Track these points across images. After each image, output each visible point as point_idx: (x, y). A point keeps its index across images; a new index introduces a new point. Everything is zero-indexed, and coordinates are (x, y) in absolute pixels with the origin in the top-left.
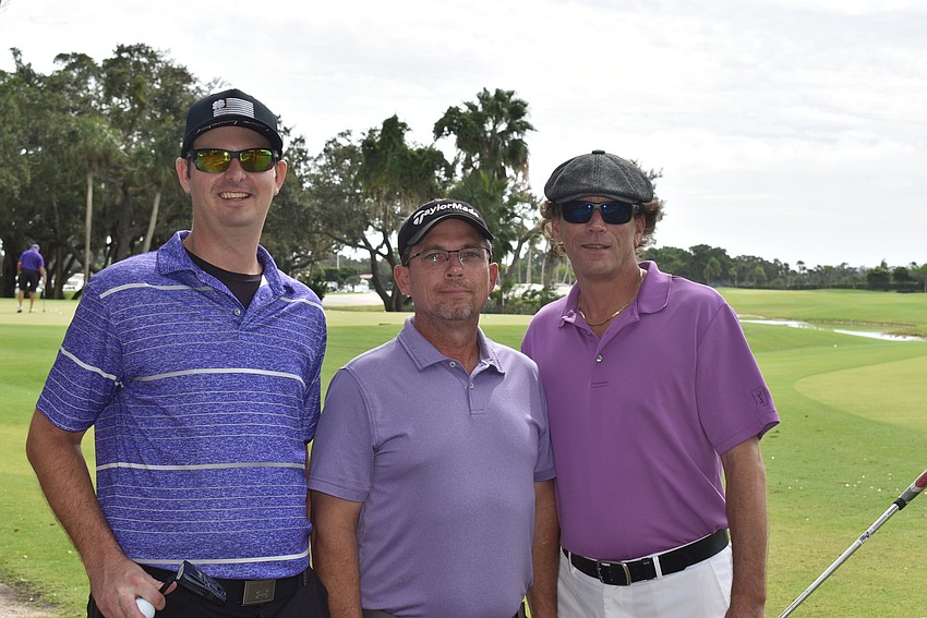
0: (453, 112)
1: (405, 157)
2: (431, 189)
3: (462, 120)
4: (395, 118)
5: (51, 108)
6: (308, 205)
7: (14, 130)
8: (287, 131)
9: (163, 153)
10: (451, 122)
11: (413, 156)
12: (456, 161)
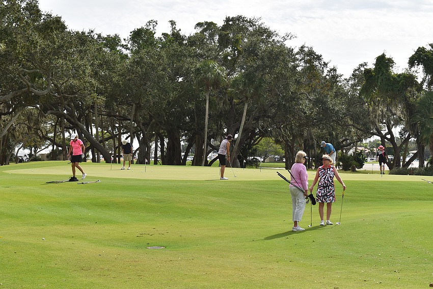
0: (421, 51)
1: (389, 79)
2: (406, 99)
3: (426, 56)
4: (383, 56)
5: (185, 56)
6: (337, 109)
7: (164, 69)
8: (325, 64)
9: (249, 80)
10: (420, 57)
11: (394, 79)
12: (424, 80)
